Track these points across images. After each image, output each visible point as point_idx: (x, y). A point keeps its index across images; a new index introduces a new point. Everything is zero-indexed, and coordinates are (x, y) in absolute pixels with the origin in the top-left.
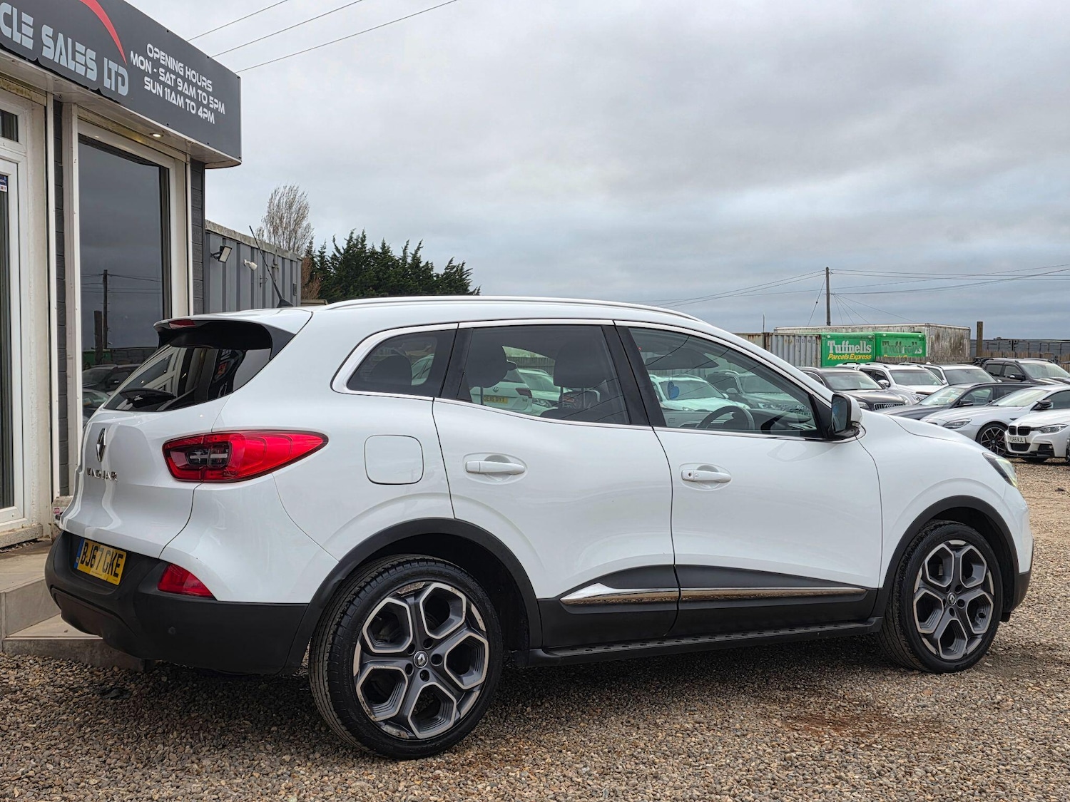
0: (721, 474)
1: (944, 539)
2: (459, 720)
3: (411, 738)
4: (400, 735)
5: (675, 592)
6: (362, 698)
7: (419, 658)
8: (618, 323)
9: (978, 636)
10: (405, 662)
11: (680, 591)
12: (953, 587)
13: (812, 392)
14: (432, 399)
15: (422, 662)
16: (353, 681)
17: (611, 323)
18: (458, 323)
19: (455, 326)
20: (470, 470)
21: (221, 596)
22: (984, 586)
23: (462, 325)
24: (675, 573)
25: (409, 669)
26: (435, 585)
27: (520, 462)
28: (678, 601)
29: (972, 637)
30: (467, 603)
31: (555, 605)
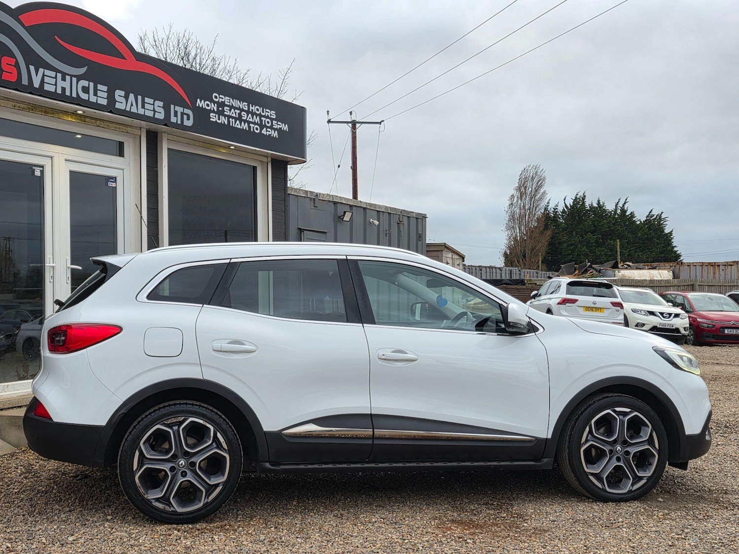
0: (410, 356)
1: (611, 406)
2: (207, 503)
3: (172, 511)
4: (165, 509)
5: (369, 432)
6: (139, 484)
7: (180, 463)
8: (349, 258)
9: (645, 478)
10: (171, 465)
11: (373, 431)
12: (620, 441)
13: (500, 302)
14: (202, 305)
15: (182, 466)
16: (133, 474)
17: (344, 257)
18: (231, 259)
19: (228, 261)
20: (214, 349)
21: (56, 419)
22: (650, 441)
23: (233, 261)
24: (371, 419)
25: (172, 469)
26: (191, 419)
27: (253, 345)
28: (373, 437)
29: (637, 479)
30: (214, 431)
31: (278, 436)
